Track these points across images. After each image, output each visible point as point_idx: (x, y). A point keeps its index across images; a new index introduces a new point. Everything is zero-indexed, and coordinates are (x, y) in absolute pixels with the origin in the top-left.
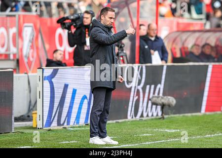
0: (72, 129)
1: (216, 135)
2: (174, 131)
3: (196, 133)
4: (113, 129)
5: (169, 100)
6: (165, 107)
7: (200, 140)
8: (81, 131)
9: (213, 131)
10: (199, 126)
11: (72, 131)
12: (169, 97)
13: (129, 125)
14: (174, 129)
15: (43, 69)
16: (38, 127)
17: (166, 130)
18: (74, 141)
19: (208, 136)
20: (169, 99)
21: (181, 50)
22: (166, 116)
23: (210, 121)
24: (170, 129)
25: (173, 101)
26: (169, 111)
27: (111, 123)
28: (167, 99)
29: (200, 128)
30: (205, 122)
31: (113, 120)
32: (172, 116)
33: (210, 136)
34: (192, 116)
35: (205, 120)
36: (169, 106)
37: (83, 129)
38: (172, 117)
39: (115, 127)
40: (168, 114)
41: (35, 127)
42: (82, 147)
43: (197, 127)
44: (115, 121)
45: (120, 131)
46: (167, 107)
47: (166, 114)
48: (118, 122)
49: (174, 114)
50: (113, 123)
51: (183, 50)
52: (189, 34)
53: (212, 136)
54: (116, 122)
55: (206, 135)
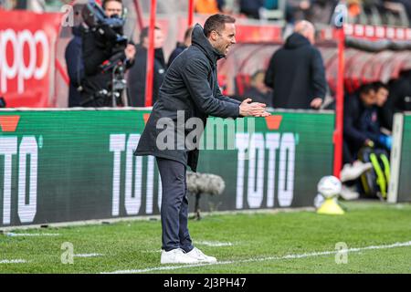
0: (13, 234)
1: (305, 254)
2: (220, 244)
3: (267, 250)
4: (98, 236)
5: (210, 182)
6: (201, 195)
7: (274, 264)
8: (33, 238)
9: (299, 247)
10: (272, 236)
11: (14, 238)
12: (212, 176)
13: (130, 229)
14: (221, 241)
17: (206, 243)
18: (20, 260)
19: (289, 256)
20: (211, 179)
21: (236, 80)
22: (203, 214)
23: (292, 226)
24: (213, 239)
25: (219, 185)
26: (210, 203)
27: (93, 226)
28: (208, 180)
29: (273, 239)
30: (283, 229)
31: (97, 218)
32: (217, 213)
33: (293, 256)
35: (283, 224)
36: (211, 193)
37: (38, 234)
38: (215, 216)
39: (101, 234)
40: (209, 211)
42: (36, 272)
43: (266, 238)
44: (100, 221)
45: (112, 240)
46: (207, 195)
47: (204, 210)
48: (108, 223)
49: (220, 209)
50: (97, 225)
51: (240, 81)
52: (253, 48)
53: (299, 256)
54: (104, 223)
55: (285, 254)
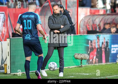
2: (88, 74)
5: (85, 56)
12: (85, 54)
15: (10, 39)
16: (7, 73)
21: (92, 26)
25: (87, 57)
34: (99, 65)
41: (6, 73)
